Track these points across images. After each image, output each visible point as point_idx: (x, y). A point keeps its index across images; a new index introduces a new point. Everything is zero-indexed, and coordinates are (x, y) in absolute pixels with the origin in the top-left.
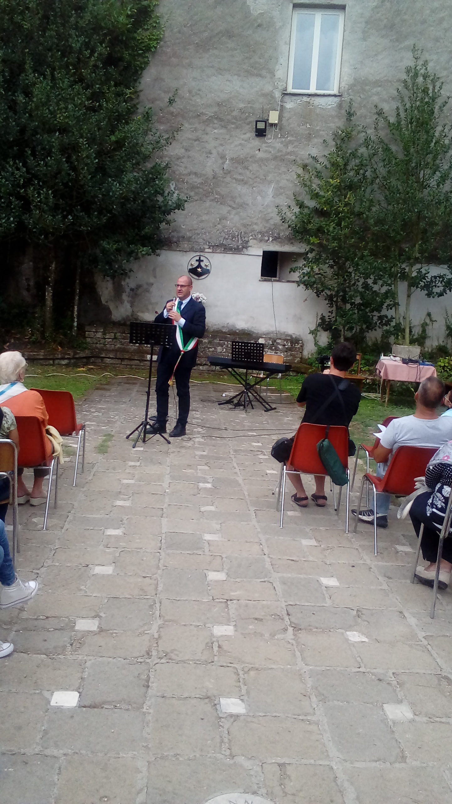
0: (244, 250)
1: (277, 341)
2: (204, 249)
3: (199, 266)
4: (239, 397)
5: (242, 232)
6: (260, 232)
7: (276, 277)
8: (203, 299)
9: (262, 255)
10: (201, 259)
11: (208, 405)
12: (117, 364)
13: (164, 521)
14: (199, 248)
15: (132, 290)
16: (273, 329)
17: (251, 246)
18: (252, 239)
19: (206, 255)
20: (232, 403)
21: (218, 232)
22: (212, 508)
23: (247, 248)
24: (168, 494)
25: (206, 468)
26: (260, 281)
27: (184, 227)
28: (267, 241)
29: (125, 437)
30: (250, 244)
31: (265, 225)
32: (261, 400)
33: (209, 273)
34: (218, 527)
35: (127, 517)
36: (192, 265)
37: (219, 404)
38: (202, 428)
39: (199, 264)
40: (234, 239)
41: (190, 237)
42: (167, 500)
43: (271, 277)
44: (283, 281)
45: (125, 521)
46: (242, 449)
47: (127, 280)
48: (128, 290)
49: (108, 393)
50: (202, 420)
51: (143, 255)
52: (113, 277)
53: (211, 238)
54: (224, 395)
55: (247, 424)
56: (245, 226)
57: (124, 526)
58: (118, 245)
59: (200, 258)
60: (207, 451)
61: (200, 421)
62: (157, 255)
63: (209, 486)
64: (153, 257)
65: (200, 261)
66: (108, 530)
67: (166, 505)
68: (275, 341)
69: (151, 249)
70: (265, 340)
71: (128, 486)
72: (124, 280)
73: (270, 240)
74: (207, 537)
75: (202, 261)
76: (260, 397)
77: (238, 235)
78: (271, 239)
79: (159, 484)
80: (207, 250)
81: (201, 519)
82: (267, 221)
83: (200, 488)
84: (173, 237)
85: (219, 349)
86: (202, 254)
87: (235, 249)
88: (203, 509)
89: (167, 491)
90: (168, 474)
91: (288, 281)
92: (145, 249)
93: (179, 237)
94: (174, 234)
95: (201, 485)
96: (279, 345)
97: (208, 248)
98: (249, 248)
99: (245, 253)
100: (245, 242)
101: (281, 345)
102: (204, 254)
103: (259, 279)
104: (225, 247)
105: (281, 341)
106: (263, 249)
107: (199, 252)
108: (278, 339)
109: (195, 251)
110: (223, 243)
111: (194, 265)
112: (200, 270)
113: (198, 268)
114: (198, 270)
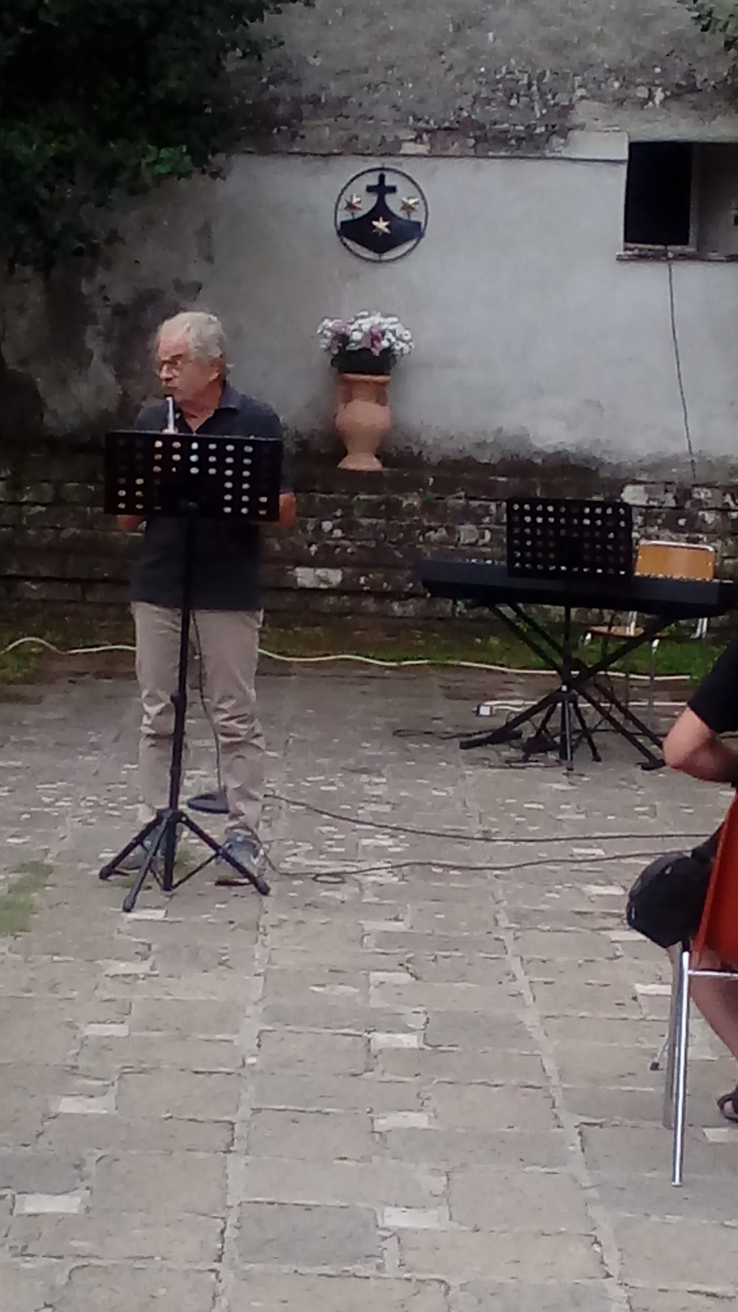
0: (556, 140)
1: (696, 496)
2: (399, 142)
3: (381, 210)
4: (541, 715)
5: (543, 74)
6: (615, 71)
7: (685, 242)
8: (400, 339)
9: (625, 156)
10: (388, 182)
11: (423, 751)
12: (69, 602)
13: (236, 1165)
14: (378, 140)
15: (120, 311)
16: (678, 447)
17: (582, 127)
18: (582, 98)
19: (407, 167)
20: (514, 742)
21: (451, 76)
22: (419, 1120)
23: (564, 133)
24: (253, 1073)
25: (405, 978)
26: (620, 259)
27: (317, 62)
28: (645, 101)
29: (97, 872)
30: (577, 118)
31: (634, 40)
32: (631, 728)
33: (421, 235)
34: (438, 1184)
35: (100, 1153)
36: (350, 206)
37: (465, 746)
38: (392, 836)
39: (381, 202)
40: (513, 102)
41: (344, 101)
42: (248, 1094)
43: (666, 245)
44: (713, 255)
45: (91, 1167)
46: (543, 907)
47: (101, 276)
48: (103, 312)
49: (31, 714)
50: (394, 806)
51: (159, 179)
52: (45, 265)
53: (422, 101)
54: (485, 711)
55: (569, 814)
56: (557, 47)
57: (87, 1183)
58: (64, 142)
59: (382, 178)
60: (408, 919)
61: (387, 808)
62: (214, 175)
63: (410, 1041)
64: (200, 181)
65: (381, 190)
66: (29, 1197)
67: (244, 1111)
68: (688, 494)
69: (189, 152)
70: (647, 490)
71: (105, 1046)
72: (91, 274)
73: (657, 101)
74: (395, 1218)
75: (393, 190)
76: (628, 716)
77: (530, 85)
78: (659, 95)
79: (219, 1037)
80: (408, 148)
81: (376, 1159)
82: (644, 25)
83: (374, 1047)
84: (276, 100)
85: (467, 532)
86: (388, 162)
87: (520, 139)
88: (382, 1124)
89: (251, 1060)
90: (255, 1003)
92: (164, 153)
93: (297, 102)
94: (282, 89)
95: (381, 1039)
96: (703, 510)
97: (414, 140)
98: (575, 134)
99: (560, 152)
100: (557, 109)
101: (712, 509)
102: (400, 164)
103: (617, 253)
104: (479, 133)
105: (709, 495)
106: (630, 137)
107: (377, 156)
108: (697, 485)
109: (363, 155)
110: (470, 116)
111: (359, 206)
112: (386, 224)
113: (378, 220)
114: (374, 227)
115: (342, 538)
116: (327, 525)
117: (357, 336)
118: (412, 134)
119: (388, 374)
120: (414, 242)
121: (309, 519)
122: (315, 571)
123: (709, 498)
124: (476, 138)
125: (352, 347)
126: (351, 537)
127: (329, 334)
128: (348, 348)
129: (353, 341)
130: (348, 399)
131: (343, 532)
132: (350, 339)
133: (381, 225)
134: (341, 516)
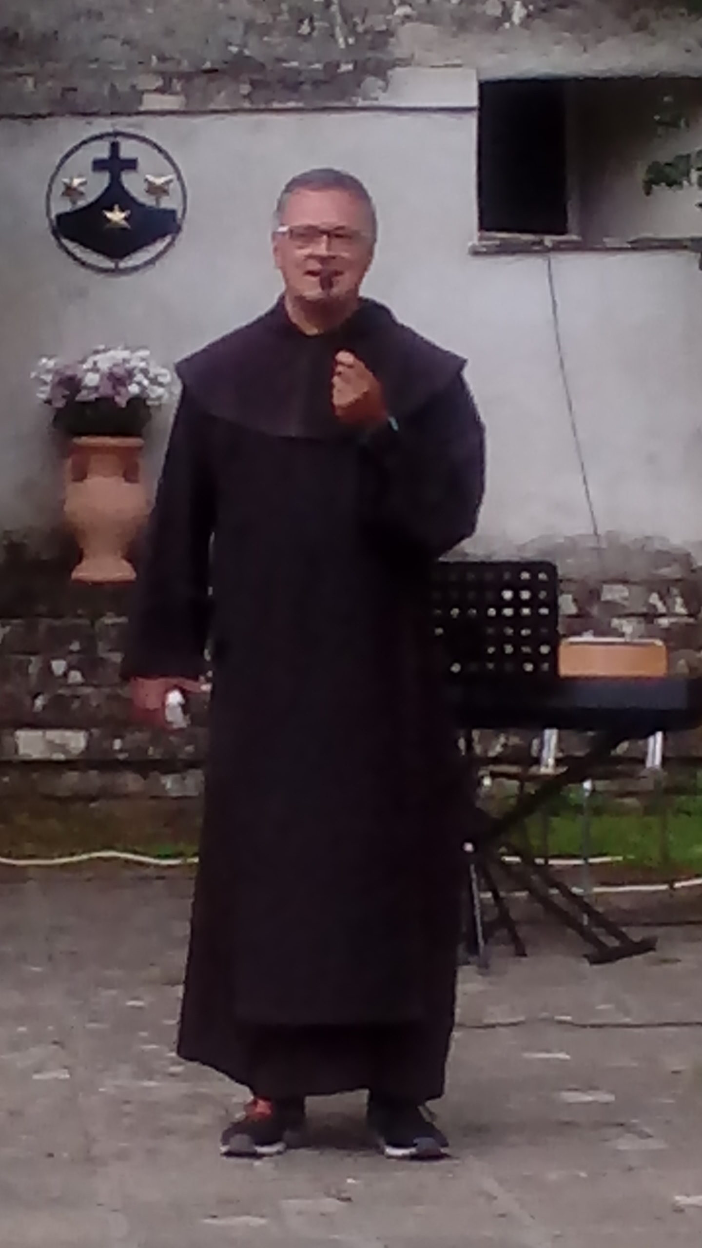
0: (371, 82)
1: (606, 596)
2: (138, 94)
3: (116, 196)
7: (564, 229)
8: (154, 381)
9: (474, 102)
10: (124, 154)
14: (106, 91)
16: (576, 528)
17: (405, 62)
18: (407, 18)
19: (151, 128)
23: (381, 70)
26: (476, 253)
28: (499, 21)
30: (399, 48)
36: (70, 191)
39: (115, 184)
40: (305, 29)
41: (51, 38)
43: (539, 230)
44: (609, 242)
53: (169, 32)
59: (115, 147)
65: (115, 165)
68: (594, 594)
73: (516, 19)
75: (131, 165)
78: (518, 11)
80: (152, 102)
86: (122, 124)
87: (316, 83)
91: (640, 246)
96: (620, 616)
97: (161, 91)
98: (397, 73)
99: (376, 99)
100: (369, 37)
101: (632, 615)
102: (140, 126)
103: (470, 244)
104: (256, 77)
105: (626, 594)
106: (478, 73)
107: (106, 115)
108: (605, 582)
109: (85, 114)
110: (241, 52)
111: (82, 189)
112: (123, 215)
113: (111, 209)
114: (109, 220)
115: (82, 685)
116: (58, 666)
117: (92, 379)
118: (157, 80)
119: (138, 435)
120: (168, 239)
121: (33, 658)
122: (44, 733)
123: (626, 599)
124: (253, 83)
125: (84, 396)
126: (95, 682)
127: (49, 378)
128: (78, 398)
129: (86, 387)
130: (81, 475)
131: (83, 675)
132: (83, 385)
133: (117, 216)
134: (78, 652)
